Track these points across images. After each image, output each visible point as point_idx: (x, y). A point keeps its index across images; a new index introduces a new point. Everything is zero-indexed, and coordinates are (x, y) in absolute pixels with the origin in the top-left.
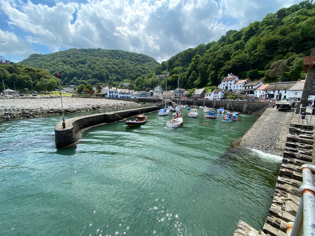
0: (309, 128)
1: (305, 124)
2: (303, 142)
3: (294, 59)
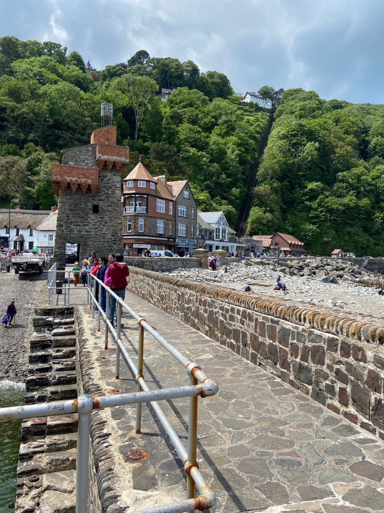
0: (67, 313)
1: (61, 305)
2: (59, 345)
3: (39, 161)
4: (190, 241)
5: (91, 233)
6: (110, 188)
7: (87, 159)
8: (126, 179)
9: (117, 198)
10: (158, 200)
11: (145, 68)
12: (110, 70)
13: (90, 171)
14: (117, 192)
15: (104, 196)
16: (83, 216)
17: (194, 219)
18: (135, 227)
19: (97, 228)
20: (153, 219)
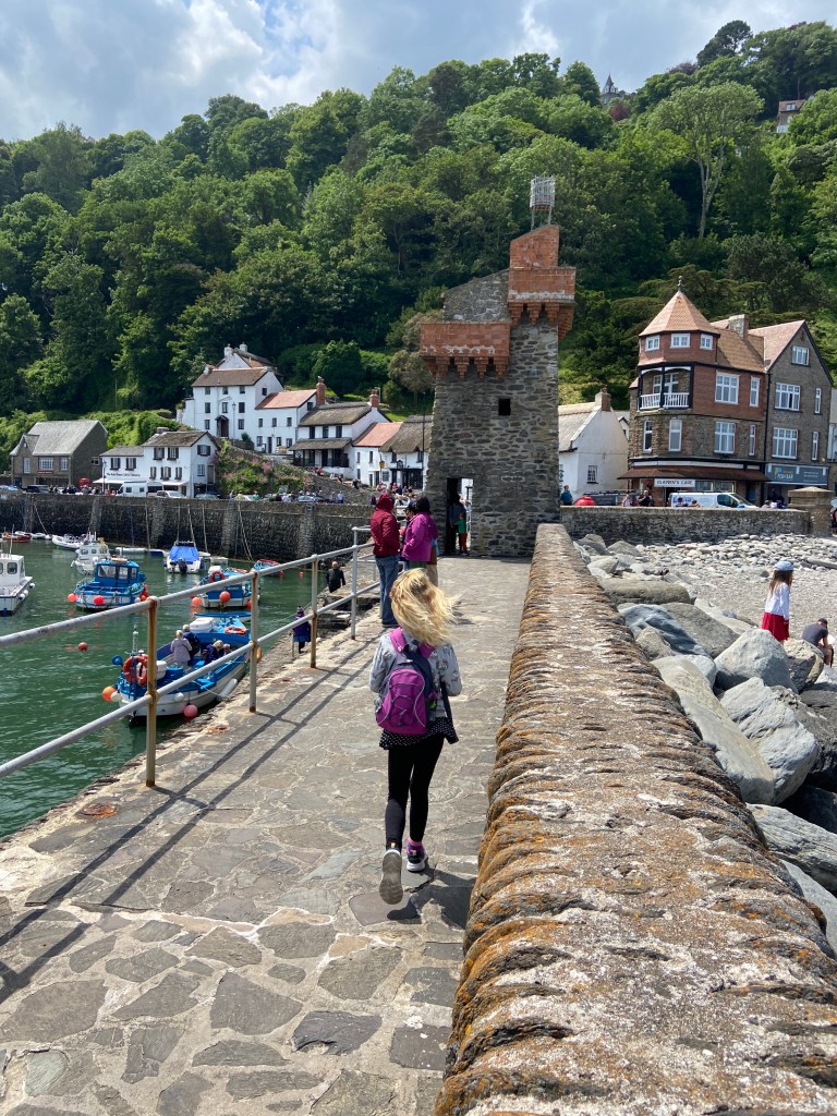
4: (808, 470)
5: (494, 457)
6: (535, 360)
7: (490, 305)
8: (645, 332)
9: (548, 382)
10: (719, 374)
11: (740, 61)
12: (655, 84)
13: (494, 329)
14: (549, 367)
15: (521, 379)
16: (479, 422)
17: (821, 414)
18: (660, 441)
19: (506, 447)
20: (705, 421)
